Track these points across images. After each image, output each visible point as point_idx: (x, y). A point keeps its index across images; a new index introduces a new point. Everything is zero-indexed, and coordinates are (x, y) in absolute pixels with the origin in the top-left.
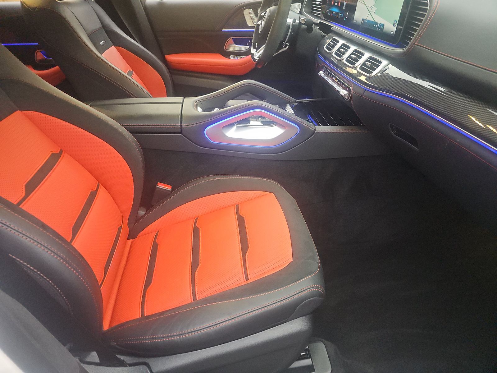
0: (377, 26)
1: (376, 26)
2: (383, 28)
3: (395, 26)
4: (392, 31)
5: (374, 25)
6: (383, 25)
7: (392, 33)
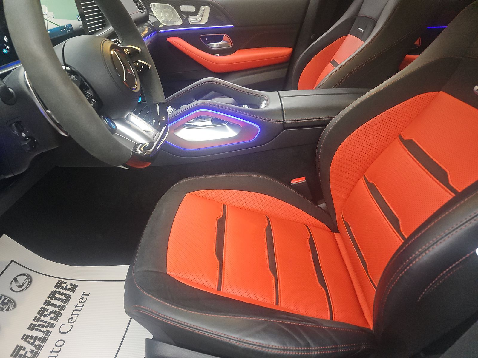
0: (65, 29)
1: (63, 30)
2: (72, 27)
3: (80, 20)
4: (80, 26)
5: (62, 30)
6: (71, 25)
7: (81, 27)
